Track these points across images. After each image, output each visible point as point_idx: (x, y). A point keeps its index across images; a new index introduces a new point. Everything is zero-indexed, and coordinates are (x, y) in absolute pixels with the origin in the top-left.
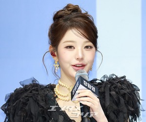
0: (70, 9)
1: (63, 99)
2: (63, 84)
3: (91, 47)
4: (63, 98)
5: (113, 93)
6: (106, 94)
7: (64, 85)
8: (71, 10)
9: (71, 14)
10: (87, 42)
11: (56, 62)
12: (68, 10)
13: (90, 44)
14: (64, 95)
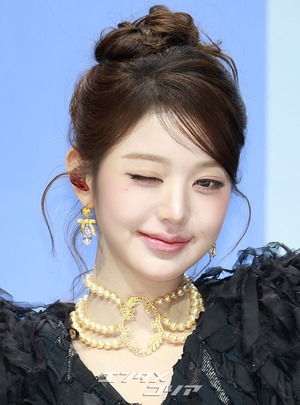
0: (160, 29)
1: (101, 344)
2: (100, 291)
3: (218, 184)
4: (101, 342)
5: (271, 296)
6: (245, 305)
7: (107, 294)
8: (163, 35)
9: (162, 50)
10: (205, 165)
11: (86, 211)
12: (154, 35)
13: (217, 173)
14: (105, 329)
